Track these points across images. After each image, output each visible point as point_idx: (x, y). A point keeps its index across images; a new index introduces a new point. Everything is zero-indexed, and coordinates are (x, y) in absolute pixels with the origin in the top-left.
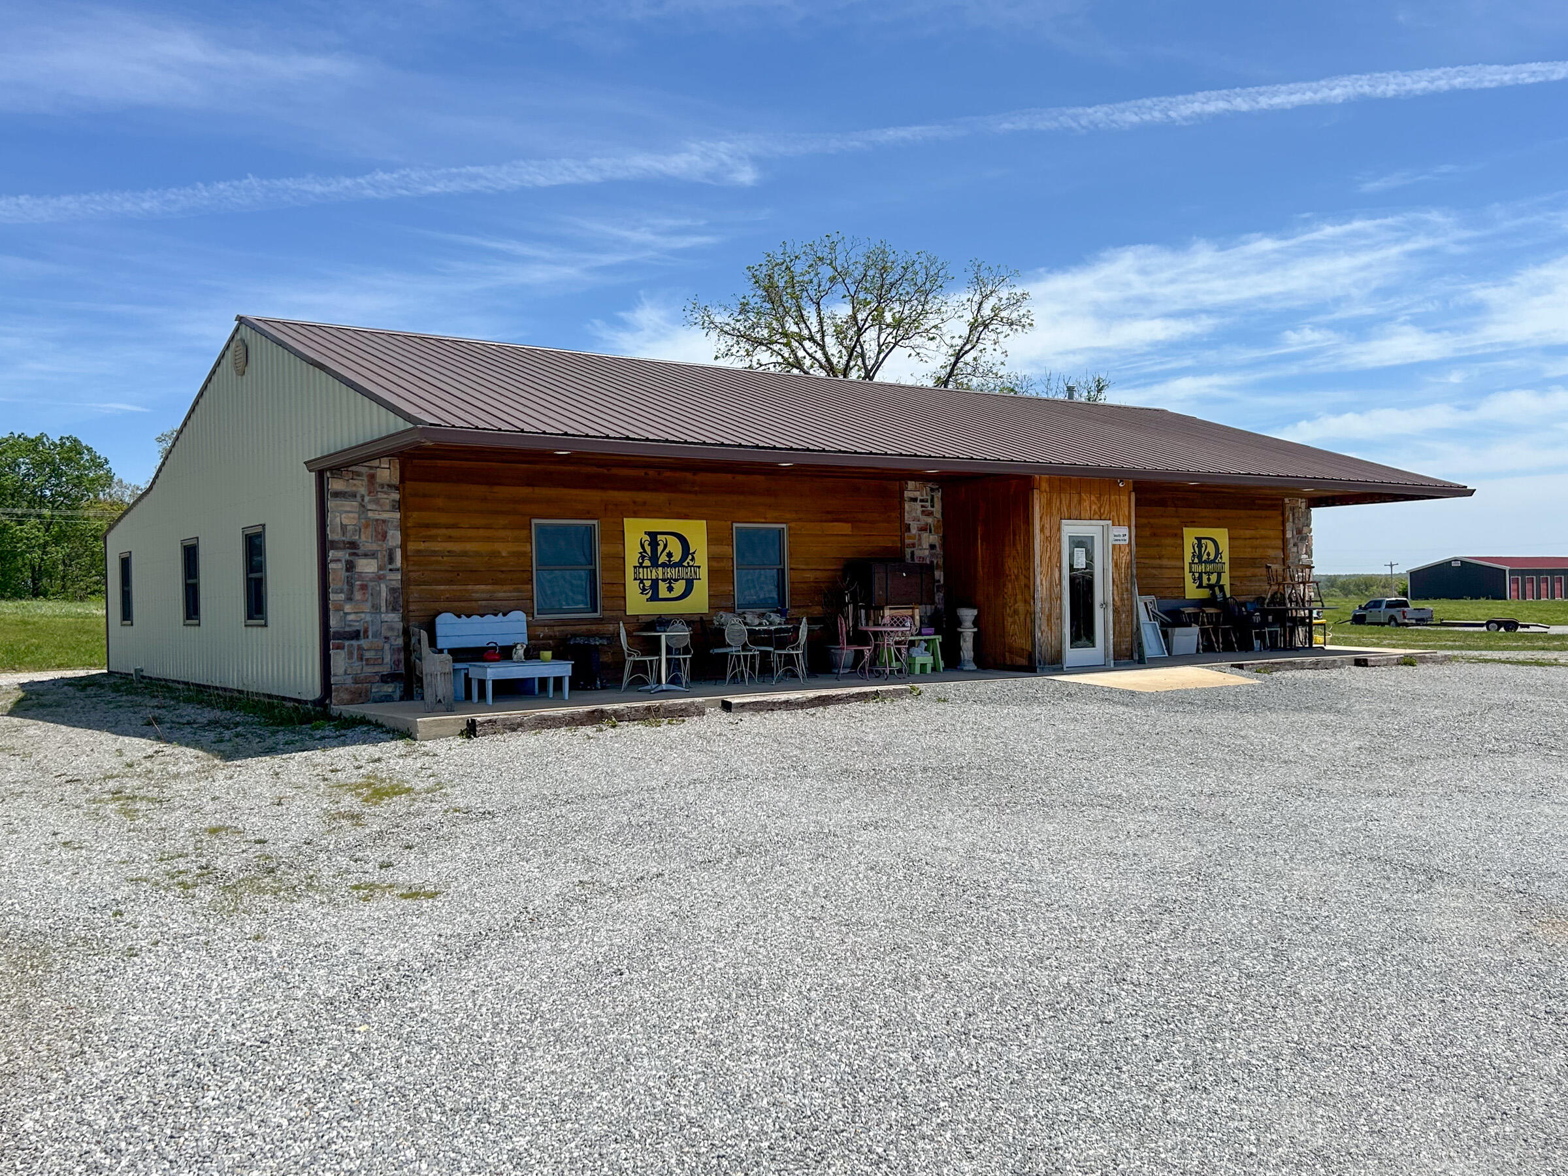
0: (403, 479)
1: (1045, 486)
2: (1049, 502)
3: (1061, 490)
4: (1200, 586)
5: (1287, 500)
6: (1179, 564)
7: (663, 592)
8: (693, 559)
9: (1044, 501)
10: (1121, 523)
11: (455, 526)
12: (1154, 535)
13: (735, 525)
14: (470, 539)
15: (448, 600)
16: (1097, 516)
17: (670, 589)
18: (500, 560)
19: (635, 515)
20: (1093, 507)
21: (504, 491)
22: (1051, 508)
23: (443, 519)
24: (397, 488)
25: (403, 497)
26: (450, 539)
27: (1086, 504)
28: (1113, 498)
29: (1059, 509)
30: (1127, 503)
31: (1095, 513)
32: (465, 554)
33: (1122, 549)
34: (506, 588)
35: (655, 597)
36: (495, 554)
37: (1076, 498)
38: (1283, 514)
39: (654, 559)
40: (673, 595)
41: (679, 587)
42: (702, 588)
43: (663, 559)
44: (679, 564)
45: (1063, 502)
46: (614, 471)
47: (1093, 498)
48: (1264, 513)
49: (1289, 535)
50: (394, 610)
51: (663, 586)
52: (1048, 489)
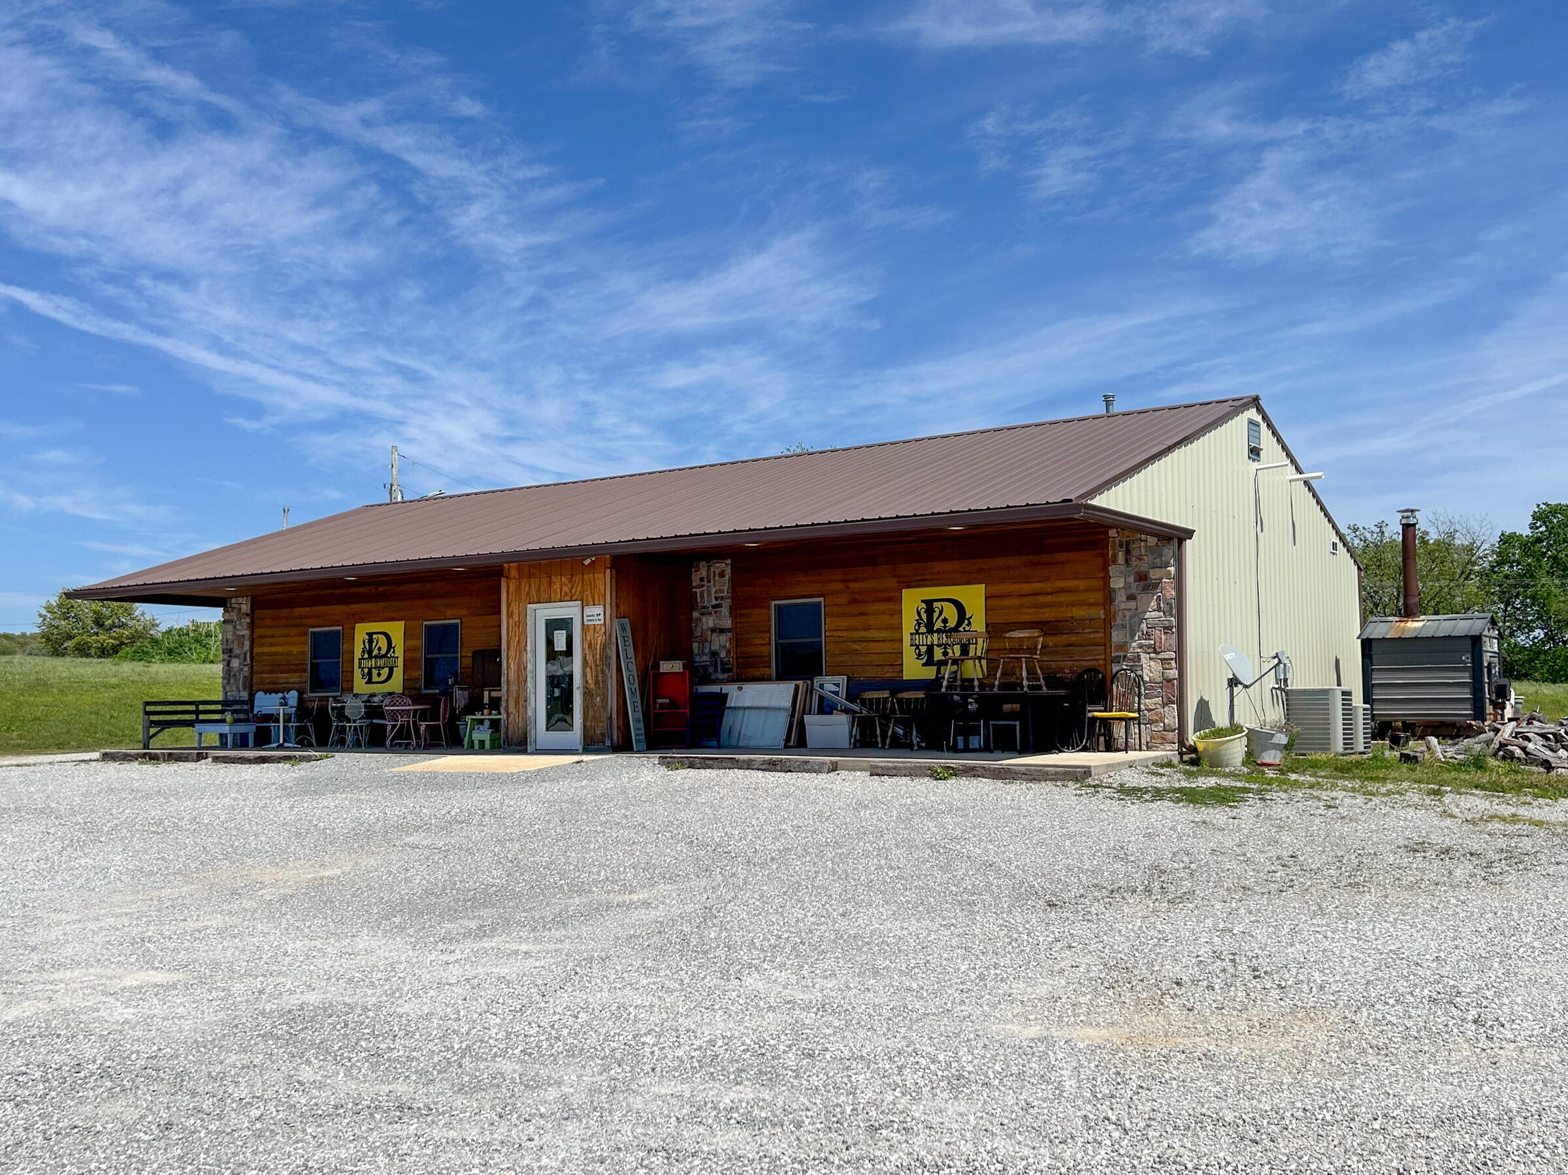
0: (252, 610)
1: (514, 573)
2: (518, 589)
3: (531, 575)
4: (930, 662)
5: (1112, 533)
6: (896, 635)
7: (375, 678)
8: (394, 652)
9: (512, 587)
10: (596, 602)
11: (272, 636)
12: (853, 601)
13: (425, 623)
14: (279, 644)
15: (269, 684)
16: (567, 598)
17: (379, 675)
18: (292, 657)
19: (362, 621)
20: (564, 589)
21: (299, 611)
22: (520, 595)
23: (269, 632)
24: (248, 615)
25: (253, 621)
26: (271, 645)
27: (557, 586)
28: (586, 576)
29: (528, 594)
30: (604, 581)
31: (566, 594)
32: (276, 654)
33: (598, 628)
34: (296, 675)
35: (370, 682)
36: (290, 654)
37: (546, 581)
38: (1104, 556)
39: (370, 652)
40: (382, 678)
41: (385, 673)
42: (398, 672)
43: (375, 652)
44: (385, 656)
45: (533, 587)
46: (352, 590)
47: (564, 580)
48: (1062, 557)
49: (1117, 583)
50: (244, 689)
51: (375, 672)
52: (517, 576)
